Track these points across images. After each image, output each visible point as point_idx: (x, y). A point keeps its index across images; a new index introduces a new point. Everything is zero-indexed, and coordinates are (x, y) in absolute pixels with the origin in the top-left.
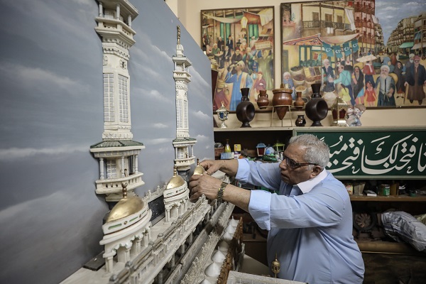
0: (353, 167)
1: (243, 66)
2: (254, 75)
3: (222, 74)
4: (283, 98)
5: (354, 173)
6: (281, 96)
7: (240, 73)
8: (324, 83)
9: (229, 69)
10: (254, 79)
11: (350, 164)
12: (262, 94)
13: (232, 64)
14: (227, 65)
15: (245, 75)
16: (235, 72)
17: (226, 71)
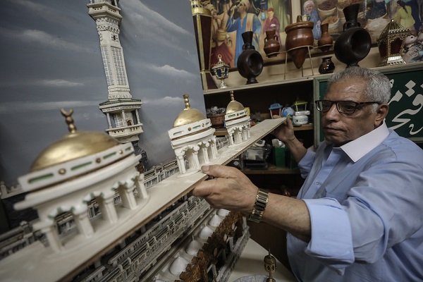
0: (412, 125)
1: (247, 6)
2: (263, 15)
3: (222, 21)
4: (300, 36)
5: (411, 133)
6: (296, 35)
7: (244, 15)
8: (368, 6)
9: (229, 13)
10: (263, 20)
11: (406, 121)
12: (271, 35)
13: (233, 5)
14: (226, 8)
15: (251, 16)
16: (237, 15)
17: (226, 17)
